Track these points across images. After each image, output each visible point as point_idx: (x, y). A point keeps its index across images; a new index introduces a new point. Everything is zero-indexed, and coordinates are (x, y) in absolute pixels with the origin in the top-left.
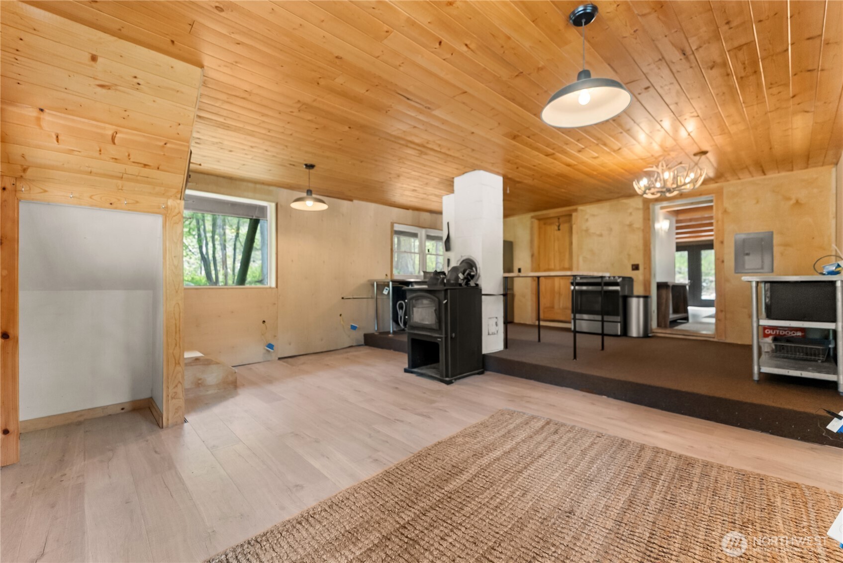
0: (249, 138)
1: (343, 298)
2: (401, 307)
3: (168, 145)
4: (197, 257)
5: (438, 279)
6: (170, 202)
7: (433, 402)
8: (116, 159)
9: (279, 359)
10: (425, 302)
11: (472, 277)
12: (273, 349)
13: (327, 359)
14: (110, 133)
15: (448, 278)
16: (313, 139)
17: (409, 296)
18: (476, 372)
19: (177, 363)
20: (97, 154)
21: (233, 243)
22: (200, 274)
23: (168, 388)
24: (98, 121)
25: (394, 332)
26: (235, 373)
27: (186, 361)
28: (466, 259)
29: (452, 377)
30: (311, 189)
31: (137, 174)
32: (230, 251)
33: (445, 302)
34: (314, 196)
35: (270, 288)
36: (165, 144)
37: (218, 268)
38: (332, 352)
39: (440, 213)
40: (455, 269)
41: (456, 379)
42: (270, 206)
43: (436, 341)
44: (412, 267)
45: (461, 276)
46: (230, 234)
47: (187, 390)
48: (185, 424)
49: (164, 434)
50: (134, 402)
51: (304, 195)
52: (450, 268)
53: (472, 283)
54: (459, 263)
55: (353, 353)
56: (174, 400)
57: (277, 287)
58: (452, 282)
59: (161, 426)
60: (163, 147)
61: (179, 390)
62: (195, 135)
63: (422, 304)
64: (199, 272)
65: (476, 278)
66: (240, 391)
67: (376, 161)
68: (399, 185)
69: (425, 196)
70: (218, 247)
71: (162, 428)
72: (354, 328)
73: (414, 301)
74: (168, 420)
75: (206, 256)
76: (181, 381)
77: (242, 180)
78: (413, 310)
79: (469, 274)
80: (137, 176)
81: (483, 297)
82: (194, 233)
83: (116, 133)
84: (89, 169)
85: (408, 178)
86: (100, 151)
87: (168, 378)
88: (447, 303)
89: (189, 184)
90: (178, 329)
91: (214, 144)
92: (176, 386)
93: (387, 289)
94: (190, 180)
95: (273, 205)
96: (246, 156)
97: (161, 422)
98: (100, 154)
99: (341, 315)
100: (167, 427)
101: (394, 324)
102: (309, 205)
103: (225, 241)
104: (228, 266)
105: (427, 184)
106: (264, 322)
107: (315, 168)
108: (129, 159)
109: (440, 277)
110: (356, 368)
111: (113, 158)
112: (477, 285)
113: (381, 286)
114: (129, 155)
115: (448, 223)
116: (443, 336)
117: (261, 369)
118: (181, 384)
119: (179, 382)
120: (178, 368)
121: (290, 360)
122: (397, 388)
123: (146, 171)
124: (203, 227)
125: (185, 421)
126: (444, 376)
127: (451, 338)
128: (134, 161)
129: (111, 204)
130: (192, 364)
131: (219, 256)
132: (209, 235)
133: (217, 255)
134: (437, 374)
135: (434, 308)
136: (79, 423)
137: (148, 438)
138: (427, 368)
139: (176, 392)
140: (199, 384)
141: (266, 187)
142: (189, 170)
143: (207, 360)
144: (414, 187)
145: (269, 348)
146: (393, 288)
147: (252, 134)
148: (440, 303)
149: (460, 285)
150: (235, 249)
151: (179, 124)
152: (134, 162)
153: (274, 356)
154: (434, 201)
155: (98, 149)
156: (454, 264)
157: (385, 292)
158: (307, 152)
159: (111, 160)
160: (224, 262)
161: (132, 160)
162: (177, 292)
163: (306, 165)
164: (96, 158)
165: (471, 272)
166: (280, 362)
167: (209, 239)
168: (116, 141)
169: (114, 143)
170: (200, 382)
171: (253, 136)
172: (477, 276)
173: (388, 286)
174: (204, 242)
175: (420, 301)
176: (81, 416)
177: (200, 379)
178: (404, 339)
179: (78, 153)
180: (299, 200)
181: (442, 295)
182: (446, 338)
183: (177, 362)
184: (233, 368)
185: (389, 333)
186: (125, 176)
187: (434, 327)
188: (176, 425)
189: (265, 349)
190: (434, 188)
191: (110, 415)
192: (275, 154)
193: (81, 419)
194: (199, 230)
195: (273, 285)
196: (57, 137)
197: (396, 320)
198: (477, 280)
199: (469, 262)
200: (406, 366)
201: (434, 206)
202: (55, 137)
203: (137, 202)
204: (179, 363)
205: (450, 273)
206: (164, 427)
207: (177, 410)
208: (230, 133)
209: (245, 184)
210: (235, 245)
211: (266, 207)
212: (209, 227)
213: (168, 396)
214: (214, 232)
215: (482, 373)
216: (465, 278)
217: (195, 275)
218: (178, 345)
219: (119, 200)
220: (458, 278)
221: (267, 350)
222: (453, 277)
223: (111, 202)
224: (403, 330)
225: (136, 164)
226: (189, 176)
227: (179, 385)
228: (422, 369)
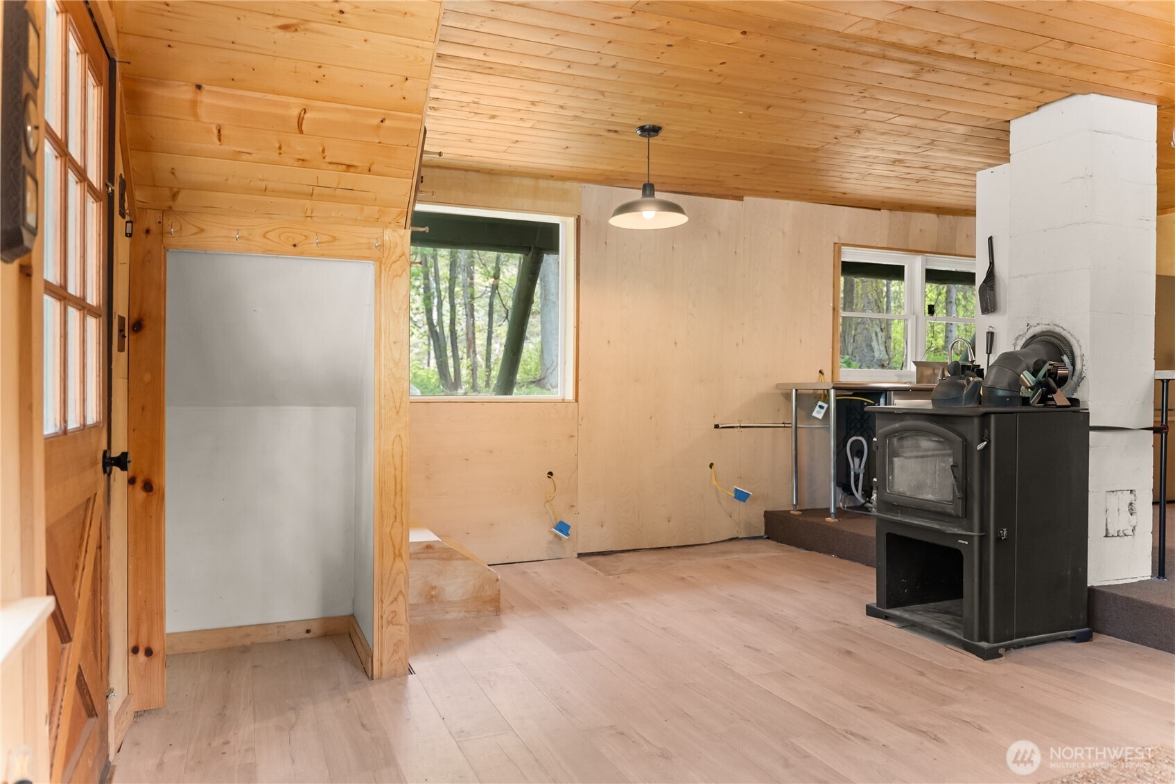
0: (529, 85)
1: (717, 426)
2: (858, 453)
3: (387, 123)
4: (422, 330)
5: (962, 387)
6: (389, 235)
7: (944, 700)
8: (303, 160)
9: (580, 555)
10: (926, 444)
11: (1062, 381)
12: (567, 534)
13: (683, 564)
14: (295, 112)
15: (989, 383)
16: (659, 71)
17: (882, 428)
18: (1070, 633)
19: (397, 555)
20: (274, 155)
21: (488, 300)
22: (426, 367)
23: (382, 602)
24: (278, 94)
25: (840, 513)
26: (497, 580)
27: (412, 550)
28: (1043, 334)
29: (996, 642)
30: (651, 181)
31: (335, 187)
32: (481, 319)
33: (980, 447)
34: (659, 196)
35: (563, 401)
36: (382, 121)
37: (460, 353)
38: (691, 550)
39: (970, 212)
40: (1007, 358)
41: (1007, 648)
42: (565, 223)
43: (957, 547)
44: (883, 348)
45: (1028, 378)
46: (482, 283)
47: (414, 607)
48: (410, 677)
49: (377, 692)
50: (325, 620)
51: (637, 195)
52: (993, 359)
53: (1060, 398)
54: (1021, 342)
55: (739, 555)
56: (391, 627)
57: (577, 401)
58: (1001, 393)
59: (370, 675)
60: (378, 127)
61: (400, 607)
62: (433, 93)
63: (917, 447)
64: (425, 361)
65: (1070, 383)
66: (506, 619)
67: (804, 101)
68: (859, 152)
69: (926, 172)
70: (461, 311)
71: (373, 679)
72: (741, 496)
73: (895, 440)
74: (381, 664)
75: (438, 329)
76: (403, 590)
77: (512, 173)
78: (891, 463)
79: (1051, 374)
80: (335, 189)
81: (1091, 433)
82: (417, 283)
83: (305, 112)
84: (263, 185)
85: (883, 134)
86: (280, 148)
87: (382, 583)
88: (987, 448)
89: (419, 195)
90: (399, 487)
91: (462, 105)
92: (396, 599)
93: (821, 407)
94: (421, 187)
95: (571, 221)
96: (521, 124)
97: (370, 667)
98: (280, 154)
99: (711, 465)
100: (380, 678)
101: (839, 490)
102: (650, 218)
103: (472, 297)
104: (478, 349)
105: (932, 142)
106: (551, 473)
107: (661, 133)
108: (324, 158)
109: (969, 382)
110: (750, 593)
111: (299, 160)
112: (1075, 402)
113: (806, 399)
114: (323, 151)
115: (990, 239)
116: (976, 533)
117: (543, 574)
118: (404, 596)
119: (401, 592)
120: (399, 565)
121: (601, 559)
122: (849, 653)
123: (349, 178)
124: (433, 270)
125: (411, 671)
126: (976, 636)
127: (998, 539)
128: (329, 161)
129: (295, 246)
130: (420, 556)
131: (462, 330)
132: (444, 285)
133: (458, 328)
134: (954, 628)
135: (951, 460)
136: (245, 649)
137: (350, 695)
138: (928, 611)
139: (395, 612)
140: (432, 596)
141: (558, 184)
142: (422, 165)
143: (447, 550)
144: (899, 153)
145: (561, 531)
146: (838, 402)
147: (534, 76)
148: (967, 448)
149: (1026, 401)
150: (490, 314)
151: (407, 79)
152: (330, 163)
153: (570, 550)
154: (950, 184)
155: (278, 146)
156: (1004, 346)
157: (818, 414)
158: (644, 100)
159: (296, 164)
160: (471, 342)
161: (327, 160)
162: (398, 412)
163: (642, 129)
164: (273, 163)
165: (1057, 368)
166: (582, 563)
167: (445, 294)
168: (304, 128)
169: (301, 131)
170: (433, 593)
171: (538, 80)
172: (1075, 378)
173: (826, 398)
174: (436, 301)
175: (908, 443)
176: (247, 635)
177: (433, 588)
178: (868, 530)
179: (248, 155)
180: (626, 208)
181: (973, 428)
182: (983, 540)
183: (397, 552)
184: (490, 568)
185: (826, 512)
186: (317, 190)
187: (950, 509)
188: (395, 676)
189: (551, 532)
190: (952, 151)
191: (289, 640)
192: (579, 114)
193: (247, 642)
194: (426, 277)
195: (570, 396)
196: (219, 131)
197: (843, 483)
198: (1075, 390)
199: (1055, 340)
200: (872, 600)
201: (948, 197)
202: (215, 131)
203: (335, 239)
204: (400, 555)
205: (994, 371)
206: (374, 678)
207: (397, 645)
208: (493, 79)
209: (517, 180)
210: (491, 305)
211: (557, 226)
212: (444, 271)
213: (382, 617)
214: (452, 281)
215: (1086, 638)
216: (1039, 384)
217: (419, 369)
218: (399, 518)
219: (307, 237)
220: (1017, 383)
221: (556, 536)
222: (1004, 382)
223: (294, 243)
224: (862, 507)
225: (334, 167)
226: (421, 179)
227: (401, 598)
228: (913, 612)
